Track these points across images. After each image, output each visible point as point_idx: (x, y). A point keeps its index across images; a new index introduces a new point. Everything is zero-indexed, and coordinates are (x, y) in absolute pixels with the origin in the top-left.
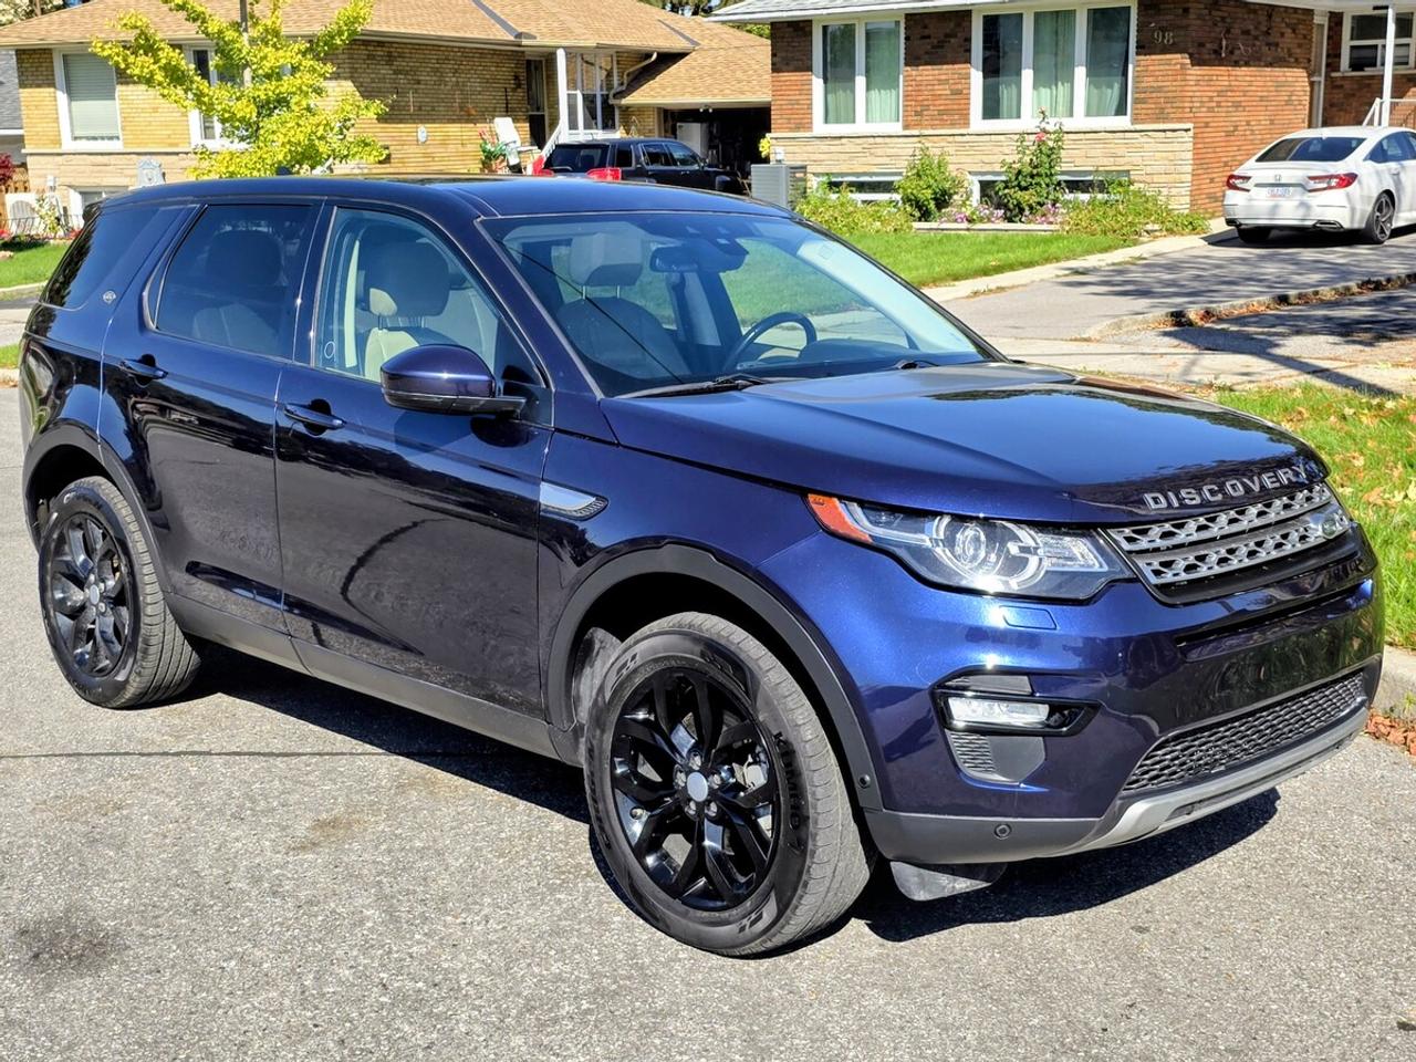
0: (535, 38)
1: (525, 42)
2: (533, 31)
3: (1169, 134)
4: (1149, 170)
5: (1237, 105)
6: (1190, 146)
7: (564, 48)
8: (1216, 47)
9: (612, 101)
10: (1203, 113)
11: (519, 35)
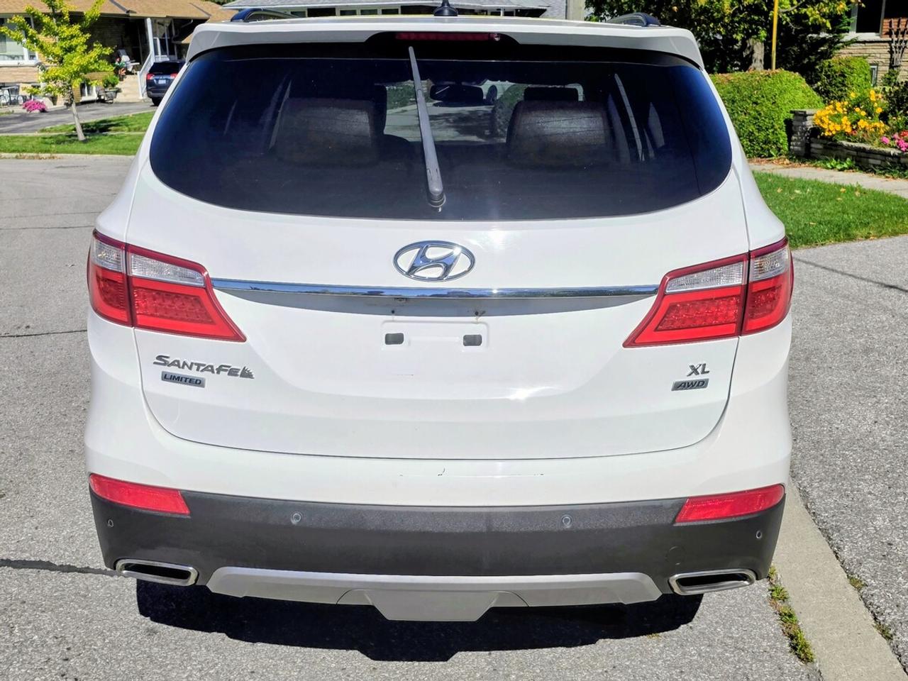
0: (135, 13)
1: (131, 15)
2: (134, 10)
7: (151, 18)
9: (173, 42)
11: (128, 12)
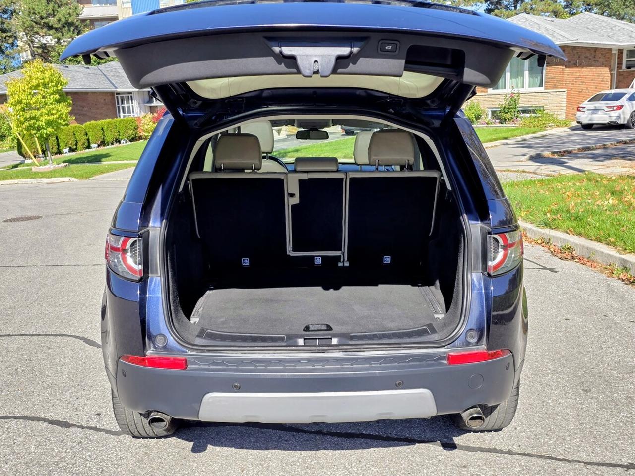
3: (557, 93)
4: (550, 105)
5: (583, 82)
6: (565, 97)
8: (575, 62)
10: (570, 85)
